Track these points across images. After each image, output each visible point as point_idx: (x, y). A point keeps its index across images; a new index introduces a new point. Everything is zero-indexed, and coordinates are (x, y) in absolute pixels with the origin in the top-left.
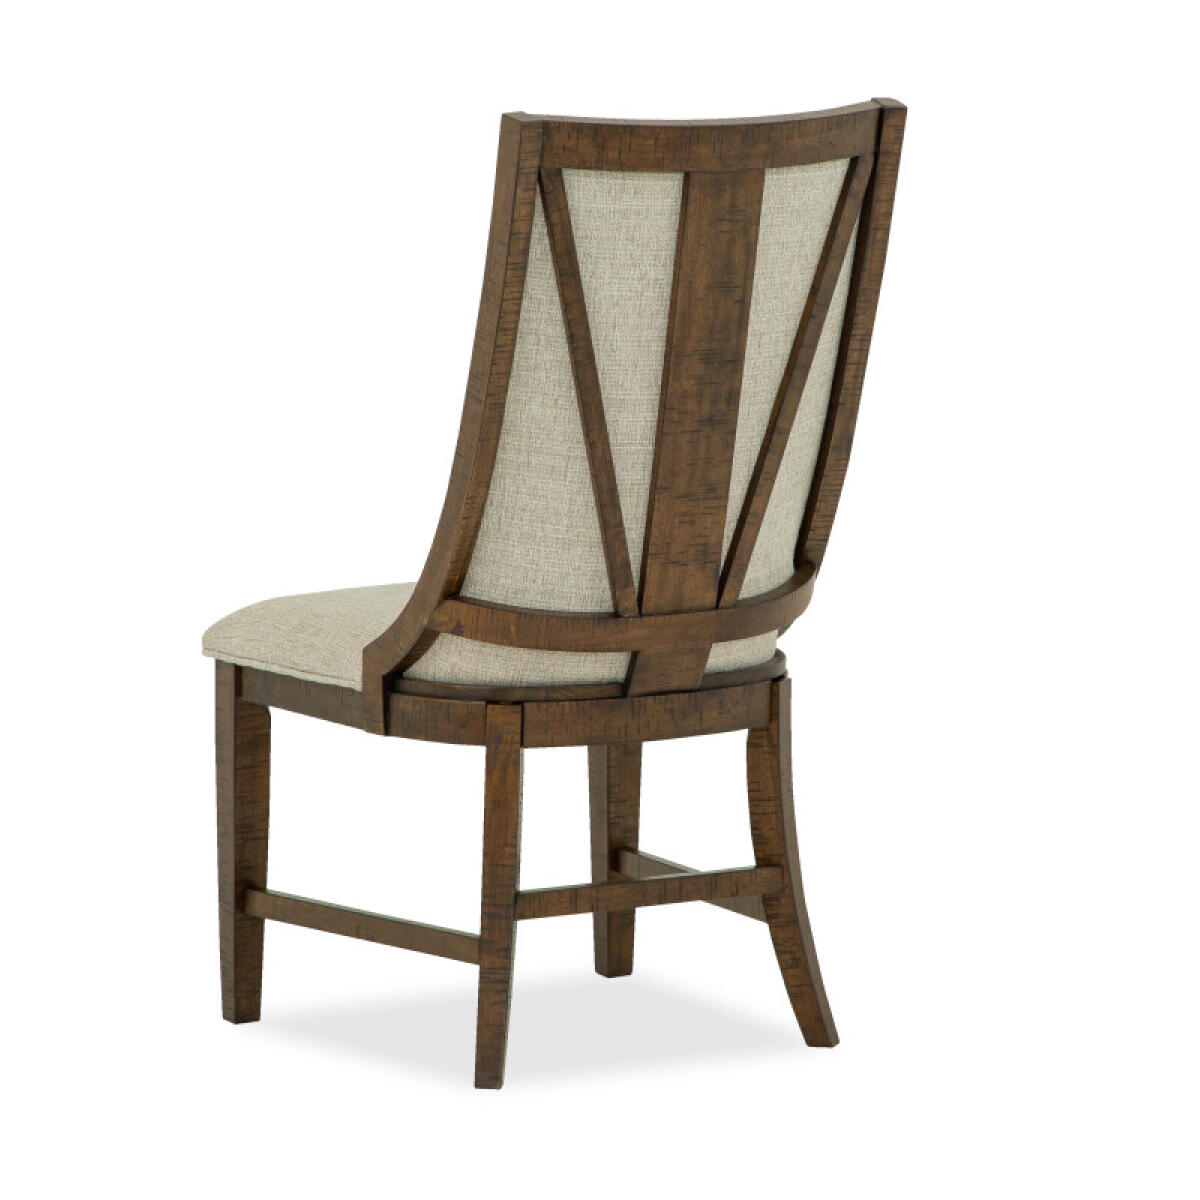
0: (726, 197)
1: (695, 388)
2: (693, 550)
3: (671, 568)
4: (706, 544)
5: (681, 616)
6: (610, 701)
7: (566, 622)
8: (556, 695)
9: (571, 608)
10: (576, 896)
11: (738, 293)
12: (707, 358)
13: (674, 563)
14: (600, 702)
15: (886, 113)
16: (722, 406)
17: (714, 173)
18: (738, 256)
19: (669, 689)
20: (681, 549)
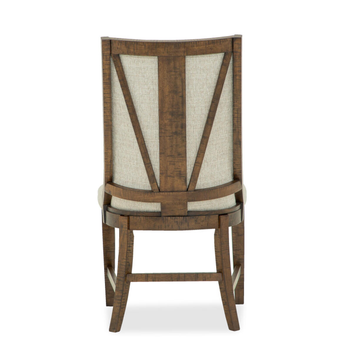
0: (172, 64)
1: (169, 122)
2: (175, 173)
3: (169, 178)
4: (180, 171)
5: (174, 193)
6: (156, 217)
7: (136, 192)
8: (139, 214)
9: (140, 188)
10: (147, 276)
11: (180, 94)
12: (172, 114)
13: (169, 176)
14: (153, 217)
15: (234, 40)
16: (180, 129)
17: (167, 57)
18: (179, 83)
19: (175, 215)
20: (171, 172)
